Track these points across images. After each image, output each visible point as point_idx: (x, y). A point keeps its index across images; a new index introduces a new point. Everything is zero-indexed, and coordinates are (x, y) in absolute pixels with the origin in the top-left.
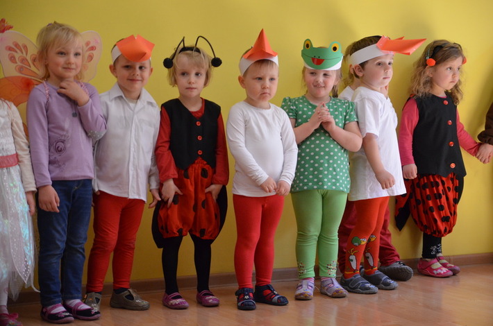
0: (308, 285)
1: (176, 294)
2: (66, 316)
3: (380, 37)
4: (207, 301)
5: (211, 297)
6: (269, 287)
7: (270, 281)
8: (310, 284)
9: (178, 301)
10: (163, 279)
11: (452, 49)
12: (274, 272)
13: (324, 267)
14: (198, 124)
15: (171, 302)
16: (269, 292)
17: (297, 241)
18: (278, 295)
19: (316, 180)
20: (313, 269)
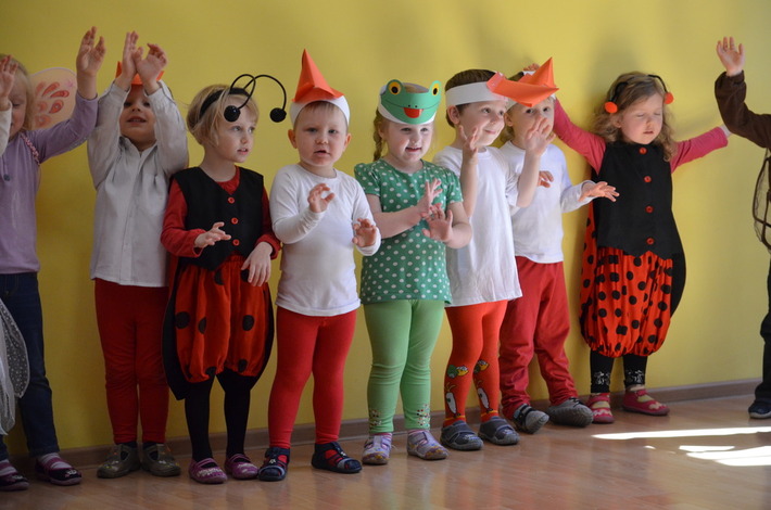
0: (381, 443)
1: (210, 460)
2: (17, 481)
3: (494, 74)
4: (239, 471)
5: (246, 465)
6: (333, 446)
7: (337, 437)
8: (384, 441)
9: (212, 470)
10: (189, 438)
11: (640, 86)
12: (342, 426)
13: (412, 414)
14: (231, 200)
15: (201, 472)
16: (333, 453)
17: (371, 377)
18: (346, 457)
19: (409, 286)
20: (391, 420)
